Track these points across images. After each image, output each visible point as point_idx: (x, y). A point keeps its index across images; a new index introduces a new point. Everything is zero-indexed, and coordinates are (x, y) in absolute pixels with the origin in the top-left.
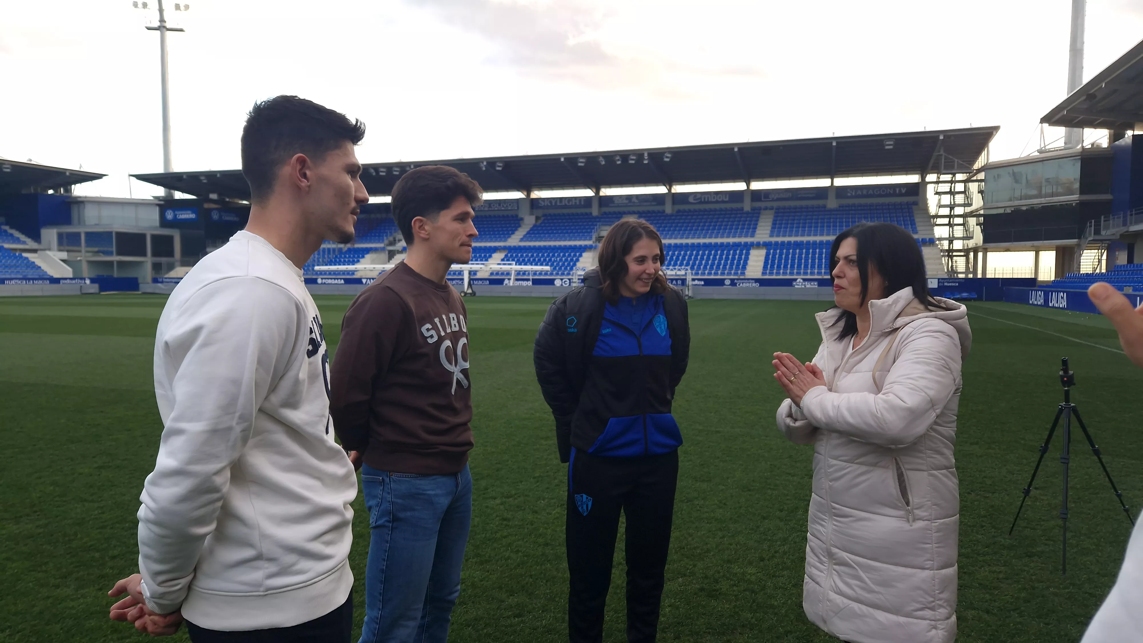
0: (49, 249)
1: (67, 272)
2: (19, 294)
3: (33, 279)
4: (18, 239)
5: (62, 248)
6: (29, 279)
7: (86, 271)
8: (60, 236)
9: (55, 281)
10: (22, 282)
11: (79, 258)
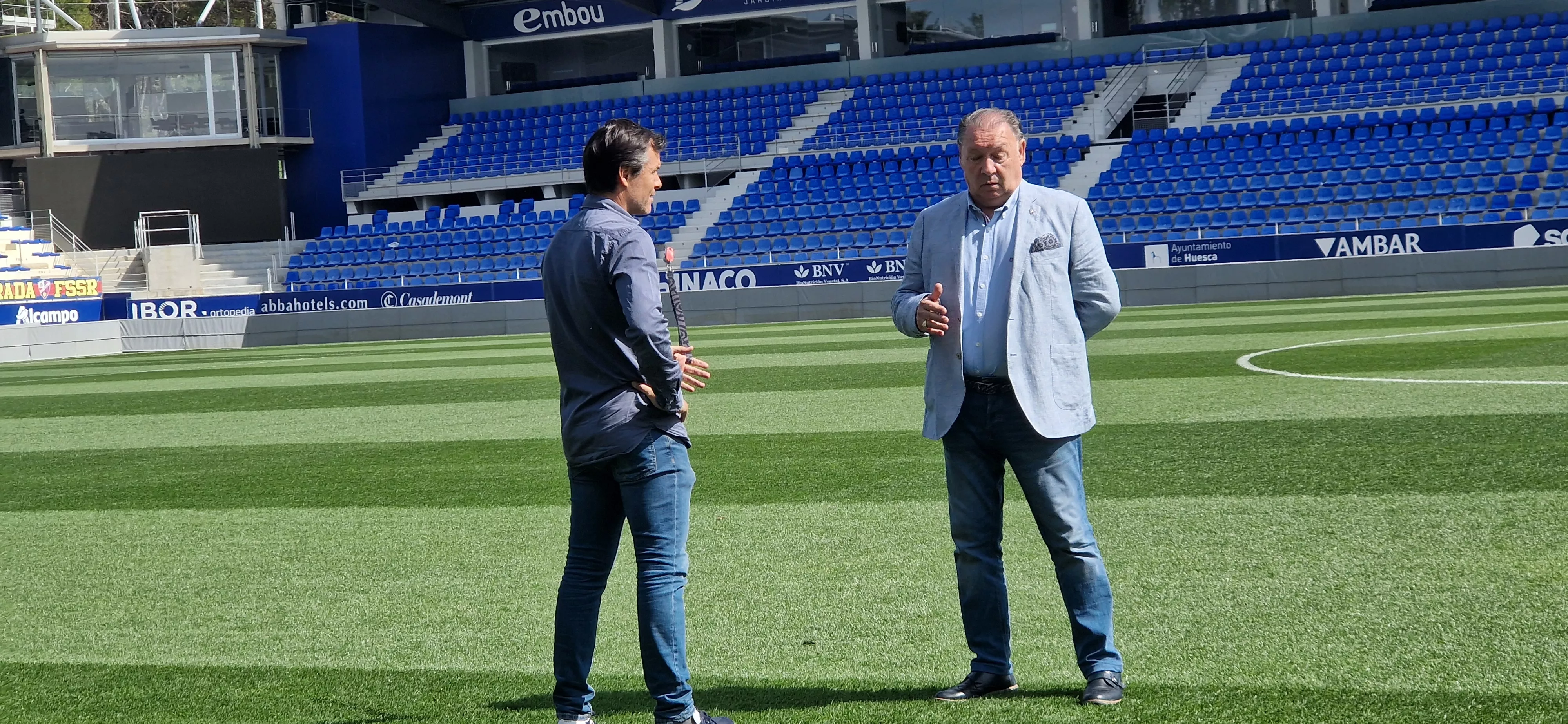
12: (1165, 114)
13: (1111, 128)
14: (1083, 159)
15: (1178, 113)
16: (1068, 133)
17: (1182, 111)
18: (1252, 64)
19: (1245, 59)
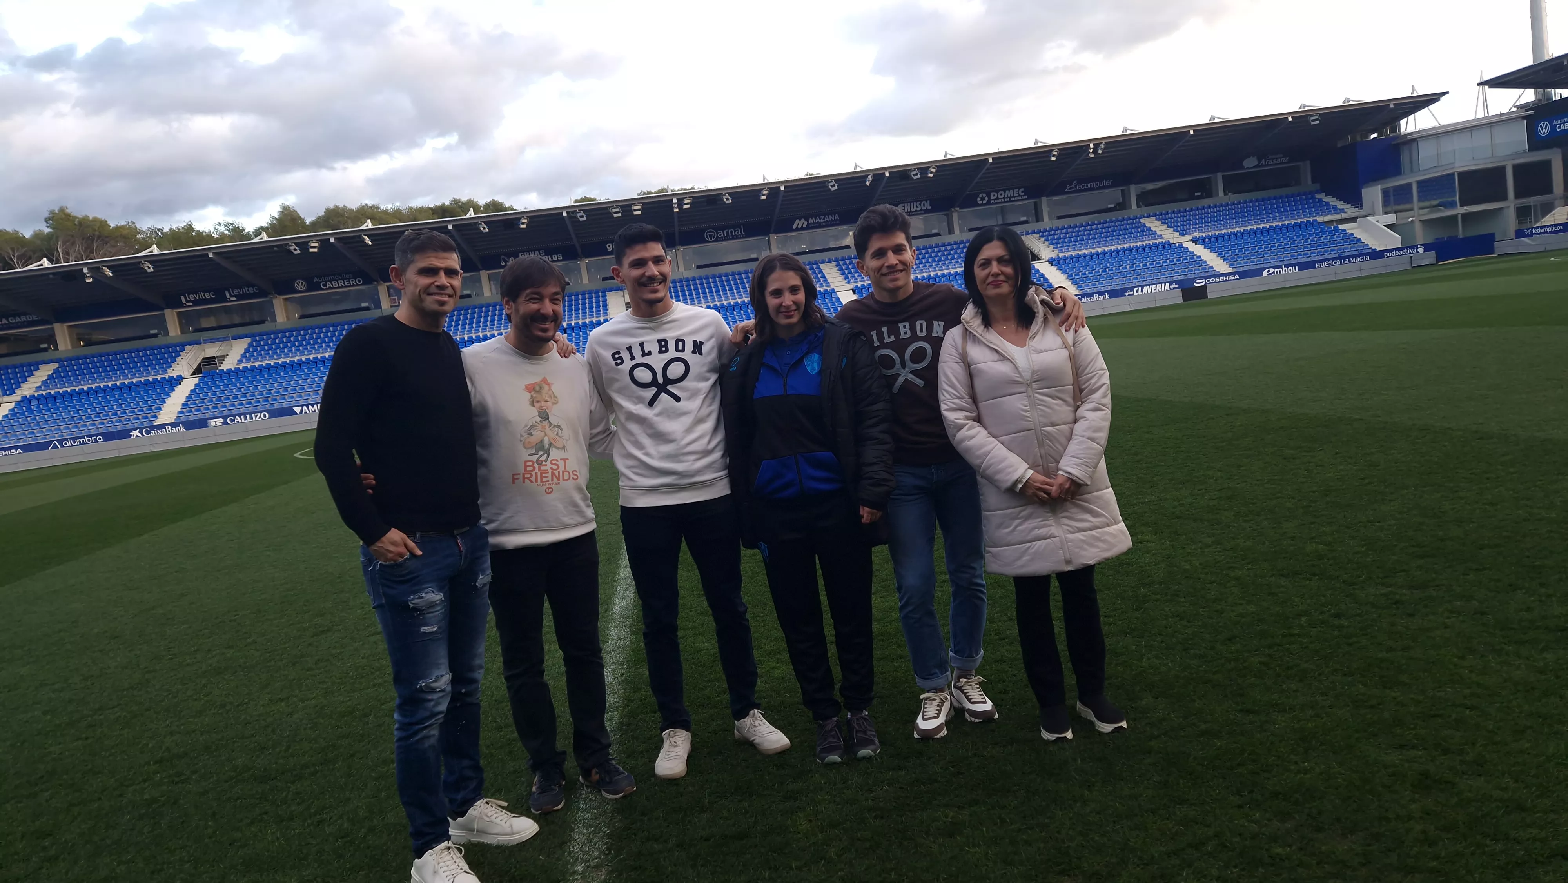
0: (1373, 214)
1: (1394, 240)
2: (1333, 278)
3: (1349, 257)
4: (1335, 207)
5: (1389, 209)
6: (1344, 258)
7: (1420, 236)
8: (1385, 193)
9: (1377, 255)
10: (1335, 263)
11: (1411, 219)
12: (216, 364)
13: (191, 371)
14: (180, 384)
15: (222, 363)
16: (171, 375)
17: (223, 362)
18: (252, 342)
19: (249, 340)
